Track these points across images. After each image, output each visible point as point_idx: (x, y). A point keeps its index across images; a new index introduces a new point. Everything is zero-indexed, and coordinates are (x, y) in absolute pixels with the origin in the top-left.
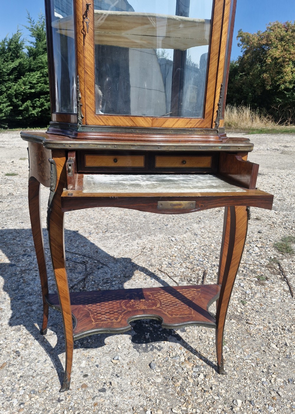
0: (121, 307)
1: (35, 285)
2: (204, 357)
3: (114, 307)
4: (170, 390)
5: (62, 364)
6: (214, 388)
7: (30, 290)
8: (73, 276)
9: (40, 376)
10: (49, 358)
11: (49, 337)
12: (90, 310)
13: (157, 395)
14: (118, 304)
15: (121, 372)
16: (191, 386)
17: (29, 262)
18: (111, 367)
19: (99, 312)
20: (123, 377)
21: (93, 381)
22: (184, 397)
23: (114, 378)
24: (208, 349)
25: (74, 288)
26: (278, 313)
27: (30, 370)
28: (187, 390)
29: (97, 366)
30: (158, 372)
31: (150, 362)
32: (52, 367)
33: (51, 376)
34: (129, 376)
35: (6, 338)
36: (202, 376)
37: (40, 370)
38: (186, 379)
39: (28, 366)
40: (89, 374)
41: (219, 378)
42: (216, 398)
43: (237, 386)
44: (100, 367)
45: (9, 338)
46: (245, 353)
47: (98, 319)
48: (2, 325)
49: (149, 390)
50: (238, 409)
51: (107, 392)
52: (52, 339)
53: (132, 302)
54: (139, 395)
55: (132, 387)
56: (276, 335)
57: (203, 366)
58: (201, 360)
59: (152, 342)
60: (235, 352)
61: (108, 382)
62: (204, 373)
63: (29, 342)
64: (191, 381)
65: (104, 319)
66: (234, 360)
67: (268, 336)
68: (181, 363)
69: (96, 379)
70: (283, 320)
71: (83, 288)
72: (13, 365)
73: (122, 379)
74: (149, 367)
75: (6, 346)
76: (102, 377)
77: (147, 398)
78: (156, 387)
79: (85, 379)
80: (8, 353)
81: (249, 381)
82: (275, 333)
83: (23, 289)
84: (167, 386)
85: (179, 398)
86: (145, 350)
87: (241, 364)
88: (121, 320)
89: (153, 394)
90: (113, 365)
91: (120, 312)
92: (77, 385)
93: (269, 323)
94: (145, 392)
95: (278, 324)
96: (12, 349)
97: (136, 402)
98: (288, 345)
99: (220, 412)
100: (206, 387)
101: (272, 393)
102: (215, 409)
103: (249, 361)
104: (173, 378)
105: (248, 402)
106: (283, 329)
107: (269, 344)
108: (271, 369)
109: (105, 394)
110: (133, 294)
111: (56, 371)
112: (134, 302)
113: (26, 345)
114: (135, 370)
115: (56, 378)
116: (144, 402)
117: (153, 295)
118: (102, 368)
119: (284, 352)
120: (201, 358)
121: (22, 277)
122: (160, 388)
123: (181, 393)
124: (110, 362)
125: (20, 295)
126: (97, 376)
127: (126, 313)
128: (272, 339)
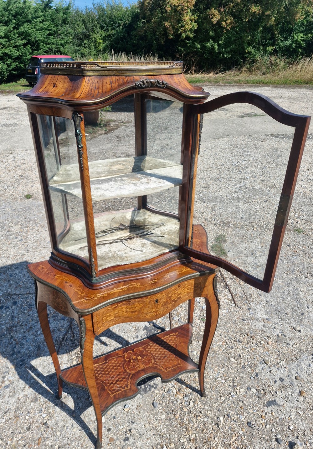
0: (126, 371)
1: (29, 344)
2: (189, 385)
4: (173, 423)
5: (87, 424)
6: (202, 412)
7: (27, 352)
8: (59, 325)
9: (74, 442)
10: (74, 422)
11: (65, 400)
12: (103, 382)
13: (166, 431)
14: (122, 368)
15: (134, 418)
16: (187, 414)
17: (10, 316)
18: (125, 416)
19: (110, 382)
20: (138, 422)
21: (116, 433)
22: (185, 426)
23: (131, 425)
24: (189, 376)
25: (65, 339)
26: (229, 325)
27: (64, 438)
28: (185, 419)
29: (114, 417)
30: (161, 409)
31: (152, 402)
32: (80, 430)
33: (83, 439)
34: (141, 420)
35: (29, 412)
36: (192, 404)
37: (71, 436)
38: (181, 409)
39: (60, 435)
40: (111, 428)
41: (203, 401)
42: (206, 420)
43: (216, 405)
44: (117, 418)
45: (32, 411)
46: (215, 372)
47: (113, 390)
48: (19, 398)
49: (159, 428)
50: (221, 425)
51: (130, 440)
52: (70, 402)
53: (132, 363)
54: (154, 435)
55: (147, 430)
56: (232, 348)
57: (191, 393)
58: (187, 389)
59: (148, 381)
60: (208, 374)
61: (128, 430)
62: (193, 399)
63: (51, 410)
64: (185, 410)
65: (117, 389)
66: (210, 381)
67: (227, 350)
68: (174, 396)
69: (118, 431)
70: (234, 331)
71: (73, 337)
72: (48, 438)
73: (137, 425)
74: (153, 406)
75: (32, 420)
76: (122, 427)
77: (160, 435)
78: (163, 424)
79: (110, 433)
80: (37, 427)
81: (223, 398)
82: (231, 346)
83: (19, 352)
84: (170, 420)
85: (182, 428)
86: (145, 391)
87: (215, 383)
88: (131, 387)
89: (163, 431)
90: (126, 413)
91: (127, 377)
92: (106, 441)
93: (225, 337)
94: (157, 430)
95: (231, 336)
96: (39, 422)
97: (154, 442)
98: (242, 356)
99: (211, 432)
100: (197, 412)
101: (240, 403)
102: (207, 430)
103: (219, 379)
104: (172, 411)
105: (226, 416)
106: (235, 341)
107: (229, 358)
108: (235, 382)
109: (129, 442)
110: (130, 353)
111: (85, 433)
112: (134, 362)
113: (49, 414)
114: (144, 413)
115: (87, 439)
116: (159, 440)
117: (145, 350)
118: (119, 418)
119: (240, 363)
120: (187, 387)
121: (12, 337)
122: (167, 424)
123: (181, 424)
124: (123, 411)
125: (19, 359)
126: (118, 427)
127: (132, 377)
128: (230, 353)
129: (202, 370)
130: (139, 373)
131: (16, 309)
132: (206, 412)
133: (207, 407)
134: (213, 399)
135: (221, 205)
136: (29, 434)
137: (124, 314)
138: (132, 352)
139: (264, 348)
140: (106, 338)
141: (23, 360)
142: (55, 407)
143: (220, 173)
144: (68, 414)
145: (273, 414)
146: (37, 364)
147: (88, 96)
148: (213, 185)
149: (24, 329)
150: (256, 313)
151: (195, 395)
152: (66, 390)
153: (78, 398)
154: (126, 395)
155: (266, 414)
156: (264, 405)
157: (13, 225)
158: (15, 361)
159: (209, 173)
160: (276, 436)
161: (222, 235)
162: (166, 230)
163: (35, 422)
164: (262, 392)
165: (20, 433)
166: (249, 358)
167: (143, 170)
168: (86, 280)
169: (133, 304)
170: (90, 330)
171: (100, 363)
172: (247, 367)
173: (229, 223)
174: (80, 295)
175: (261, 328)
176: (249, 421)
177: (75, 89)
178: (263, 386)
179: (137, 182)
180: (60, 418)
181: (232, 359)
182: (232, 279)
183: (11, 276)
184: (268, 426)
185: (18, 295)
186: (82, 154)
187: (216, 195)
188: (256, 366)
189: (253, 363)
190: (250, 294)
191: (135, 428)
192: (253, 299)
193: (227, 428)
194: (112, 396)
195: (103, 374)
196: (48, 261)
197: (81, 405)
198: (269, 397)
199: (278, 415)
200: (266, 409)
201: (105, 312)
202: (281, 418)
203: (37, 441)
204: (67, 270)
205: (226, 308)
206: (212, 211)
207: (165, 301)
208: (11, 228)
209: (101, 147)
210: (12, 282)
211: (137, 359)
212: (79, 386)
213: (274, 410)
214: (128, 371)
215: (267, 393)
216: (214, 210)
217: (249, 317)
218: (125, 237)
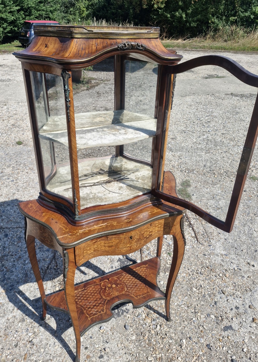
0: (102, 297)
1: (18, 272)
2: (157, 311)
3: (97, 299)
4: (142, 344)
5: (67, 343)
6: (168, 335)
7: (16, 278)
8: (44, 256)
9: (56, 358)
10: (56, 341)
11: (48, 321)
12: (82, 307)
13: (136, 350)
14: (99, 295)
15: (108, 338)
16: (154, 336)
17: (2, 247)
18: (100, 336)
20: (111, 342)
21: (92, 351)
22: (152, 347)
23: (105, 344)
25: (49, 268)
26: (192, 259)
27: (47, 355)
28: (153, 340)
29: (91, 337)
30: (132, 331)
31: (124, 324)
32: (61, 348)
33: (63, 356)
34: (114, 340)
35: (17, 331)
36: (159, 327)
37: (53, 352)
38: (150, 331)
39: (44, 351)
40: (88, 346)
41: (169, 325)
42: (171, 341)
43: (180, 329)
44: (94, 338)
45: (19, 330)
46: (179, 300)
47: (91, 314)
48: (9, 319)
49: (130, 347)
50: (184, 346)
51: (104, 357)
52: (53, 323)
53: (108, 290)
54: (125, 353)
55: (119, 349)
56: (194, 279)
57: (158, 318)
58: (155, 314)
59: (121, 307)
60: (173, 301)
61: (102, 349)
62: (159, 323)
63: (36, 330)
64: (153, 332)
65: (94, 313)
66: (175, 307)
67: (190, 281)
68: (143, 320)
69: (94, 349)
70: (196, 265)
71: (56, 266)
72: (33, 354)
73: (111, 344)
74: (125, 328)
75: (20, 338)
76: (97, 346)
77: (130, 354)
78: (133, 344)
79: (87, 351)
80: (24, 344)
81: (186, 323)
82: (193, 277)
83: (9, 278)
84: (139, 341)
85: (150, 348)
86: (118, 315)
87: (179, 310)
88: (106, 311)
89: (133, 350)
90: (101, 334)
91: (103, 302)
92: (83, 358)
93: (189, 270)
94: (128, 349)
95: (194, 269)
96: (26, 340)
98: (203, 286)
99: (175, 352)
100: (163, 334)
101: (200, 327)
102: (172, 350)
103: (183, 306)
104: (142, 333)
105: (188, 339)
106: (197, 273)
107: (191, 288)
108: (196, 309)
109: (104, 359)
110: (106, 281)
111: (65, 351)
112: (109, 289)
113: (34, 333)
114: (117, 334)
115: (67, 356)
116: (130, 358)
117: (119, 279)
118: (95, 338)
119: (201, 293)
120: (155, 312)
121: (3, 265)
122: (136, 344)
123: (149, 344)
124: (99, 332)
125: (9, 285)
126: (94, 346)
127: (107, 302)
128: (193, 283)
129: (168, 298)
130: (113, 299)
131: (7, 240)
132: (171, 334)
133: (172, 330)
134: (177, 323)
135: (187, 154)
136: (17, 350)
137: (102, 248)
138: (107, 281)
139: (222, 280)
140: (85, 268)
141: (13, 285)
142: (40, 327)
143: (186, 126)
144: (51, 333)
145: (229, 338)
146: (24, 290)
147: (75, 56)
148: (180, 137)
149: (13, 258)
150: (216, 249)
151: (162, 320)
152: (50, 313)
153: (59, 320)
154: (102, 318)
155: (223, 337)
156: (221, 330)
157: (5, 167)
158: (6, 286)
159: (176, 126)
160: (231, 357)
161: (187, 180)
162: (140, 176)
163: (22, 340)
164: (220, 318)
165: (9, 349)
166: (209, 288)
167: (121, 123)
168: (70, 218)
169: (111, 239)
170: (72, 262)
171: (80, 290)
172: (207, 296)
173: (193, 170)
174: (64, 230)
175: (220, 262)
176: (208, 343)
177: (64, 49)
178: (221, 313)
179: (116, 132)
180: (44, 337)
181: (194, 289)
182: (195, 219)
183: (4, 212)
184: (224, 348)
185: (9, 228)
186: (70, 107)
187: (182, 145)
188: (215, 296)
189: (212, 293)
190: (210, 232)
191: (109, 347)
192: (213, 237)
193: (189, 349)
194: (89, 319)
195: (82, 300)
196: (37, 200)
197: (62, 326)
198: (226, 323)
199: (233, 339)
200: (223, 333)
201: (86, 246)
202: (236, 341)
203: (24, 357)
204: (53, 208)
205: (189, 244)
206: (178, 160)
207: (138, 237)
208: (4, 170)
209: (83, 102)
210: (4, 217)
211: (111, 287)
212: (61, 309)
213: (230, 334)
214: (104, 297)
215: (224, 319)
216: (181, 159)
217: (210, 252)
218: (104, 181)
